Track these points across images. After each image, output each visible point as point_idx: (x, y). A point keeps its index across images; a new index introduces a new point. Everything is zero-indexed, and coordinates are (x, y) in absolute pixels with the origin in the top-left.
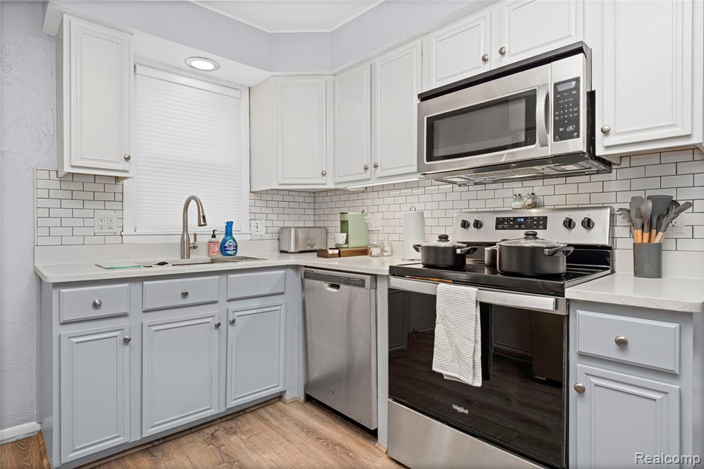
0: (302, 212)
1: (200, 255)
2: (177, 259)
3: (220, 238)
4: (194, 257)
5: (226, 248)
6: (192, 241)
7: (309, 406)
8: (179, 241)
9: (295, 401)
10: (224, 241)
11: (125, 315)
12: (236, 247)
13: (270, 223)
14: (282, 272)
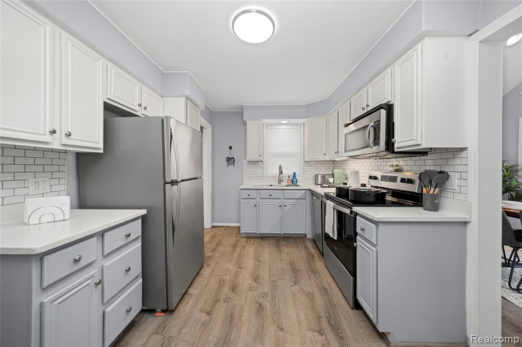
0: (327, 168)
1: (284, 183)
2: (277, 184)
3: (291, 178)
4: (283, 184)
5: (293, 181)
6: (282, 179)
7: (313, 242)
8: (278, 179)
9: (310, 239)
10: (293, 179)
11: (255, 199)
12: (297, 181)
13: (312, 173)
14: (304, 191)
